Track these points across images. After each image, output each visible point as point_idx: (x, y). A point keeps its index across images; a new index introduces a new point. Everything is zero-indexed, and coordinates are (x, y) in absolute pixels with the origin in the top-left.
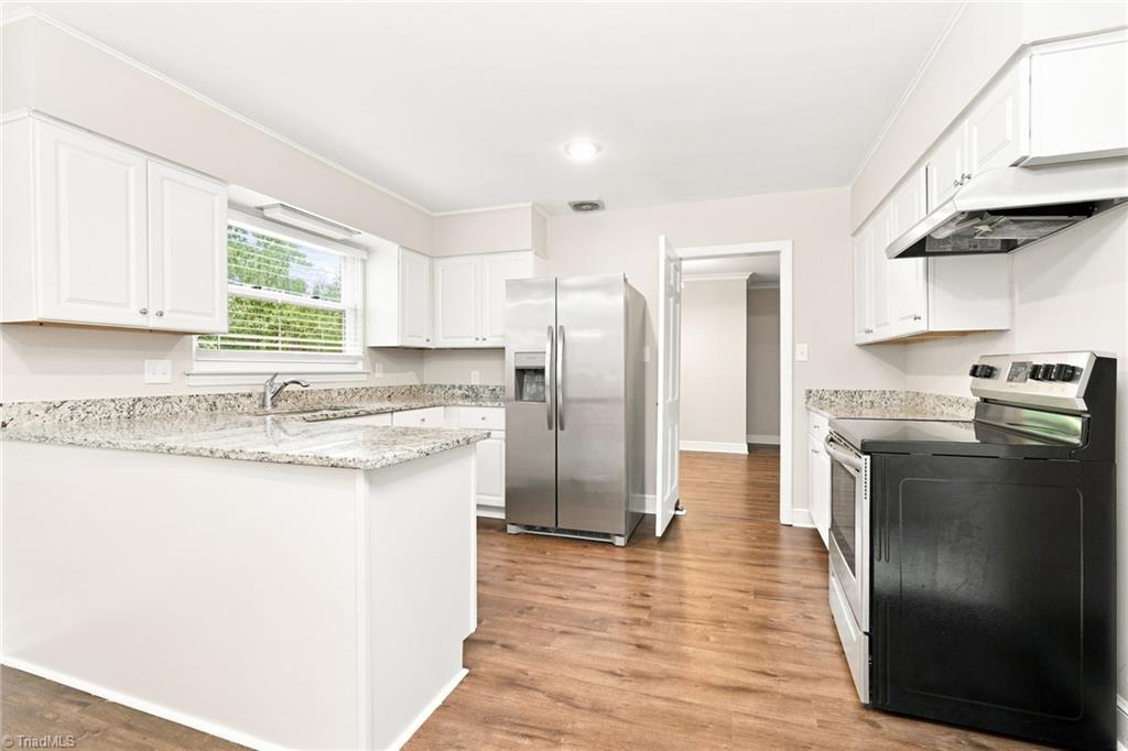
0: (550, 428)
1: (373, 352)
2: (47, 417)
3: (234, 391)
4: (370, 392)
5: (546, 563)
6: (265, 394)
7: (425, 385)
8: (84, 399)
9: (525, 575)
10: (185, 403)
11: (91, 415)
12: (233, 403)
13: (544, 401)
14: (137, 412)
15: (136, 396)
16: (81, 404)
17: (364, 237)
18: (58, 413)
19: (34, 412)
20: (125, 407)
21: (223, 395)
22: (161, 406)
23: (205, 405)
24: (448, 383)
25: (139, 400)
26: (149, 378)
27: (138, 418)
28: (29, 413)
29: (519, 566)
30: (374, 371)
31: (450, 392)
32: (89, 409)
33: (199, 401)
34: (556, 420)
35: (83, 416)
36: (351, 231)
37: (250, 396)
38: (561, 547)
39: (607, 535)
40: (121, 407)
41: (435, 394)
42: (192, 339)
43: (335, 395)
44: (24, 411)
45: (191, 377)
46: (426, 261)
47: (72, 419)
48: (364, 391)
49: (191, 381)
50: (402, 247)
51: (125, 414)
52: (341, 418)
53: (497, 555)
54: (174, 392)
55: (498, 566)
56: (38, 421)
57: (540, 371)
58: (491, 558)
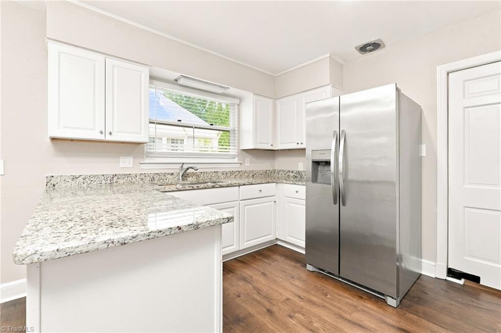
0: (335, 203)
1: (243, 152)
2: (73, 182)
3: (164, 172)
4: (241, 173)
5: (324, 306)
6: (179, 173)
7: (275, 170)
8: (89, 174)
9: (303, 315)
10: (138, 177)
11: (92, 182)
12: (163, 177)
13: (330, 184)
14: (115, 181)
15: (114, 173)
16: (88, 177)
17: (232, 91)
18: (78, 180)
19: (67, 180)
20: (109, 178)
21: (158, 174)
22: (126, 178)
23: (148, 178)
24: (287, 169)
25: (116, 175)
26: (122, 165)
27: (115, 184)
28: (65, 180)
29: (302, 304)
30: (244, 162)
31: (287, 174)
32: (92, 179)
33: (145, 176)
34: (339, 197)
35: (89, 182)
36: (224, 88)
37: (172, 174)
38: (341, 293)
39: (382, 294)
40: (107, 178)
41: (280, 175)
42: (144, 147)
43: (220, 174)
44: (63, 180)
45: (142, 165)
46: (271, 101)
47: (84, 184)
48: (238, 172)
49: (143, 166)
50: (255, 94)
51: (109, 182)
52: (203, 189)
53: (293, 289)
54: (133, 172)
55: (288, 299)
56: (69, 184)
57: (328, 163)
58: (285, 289)
